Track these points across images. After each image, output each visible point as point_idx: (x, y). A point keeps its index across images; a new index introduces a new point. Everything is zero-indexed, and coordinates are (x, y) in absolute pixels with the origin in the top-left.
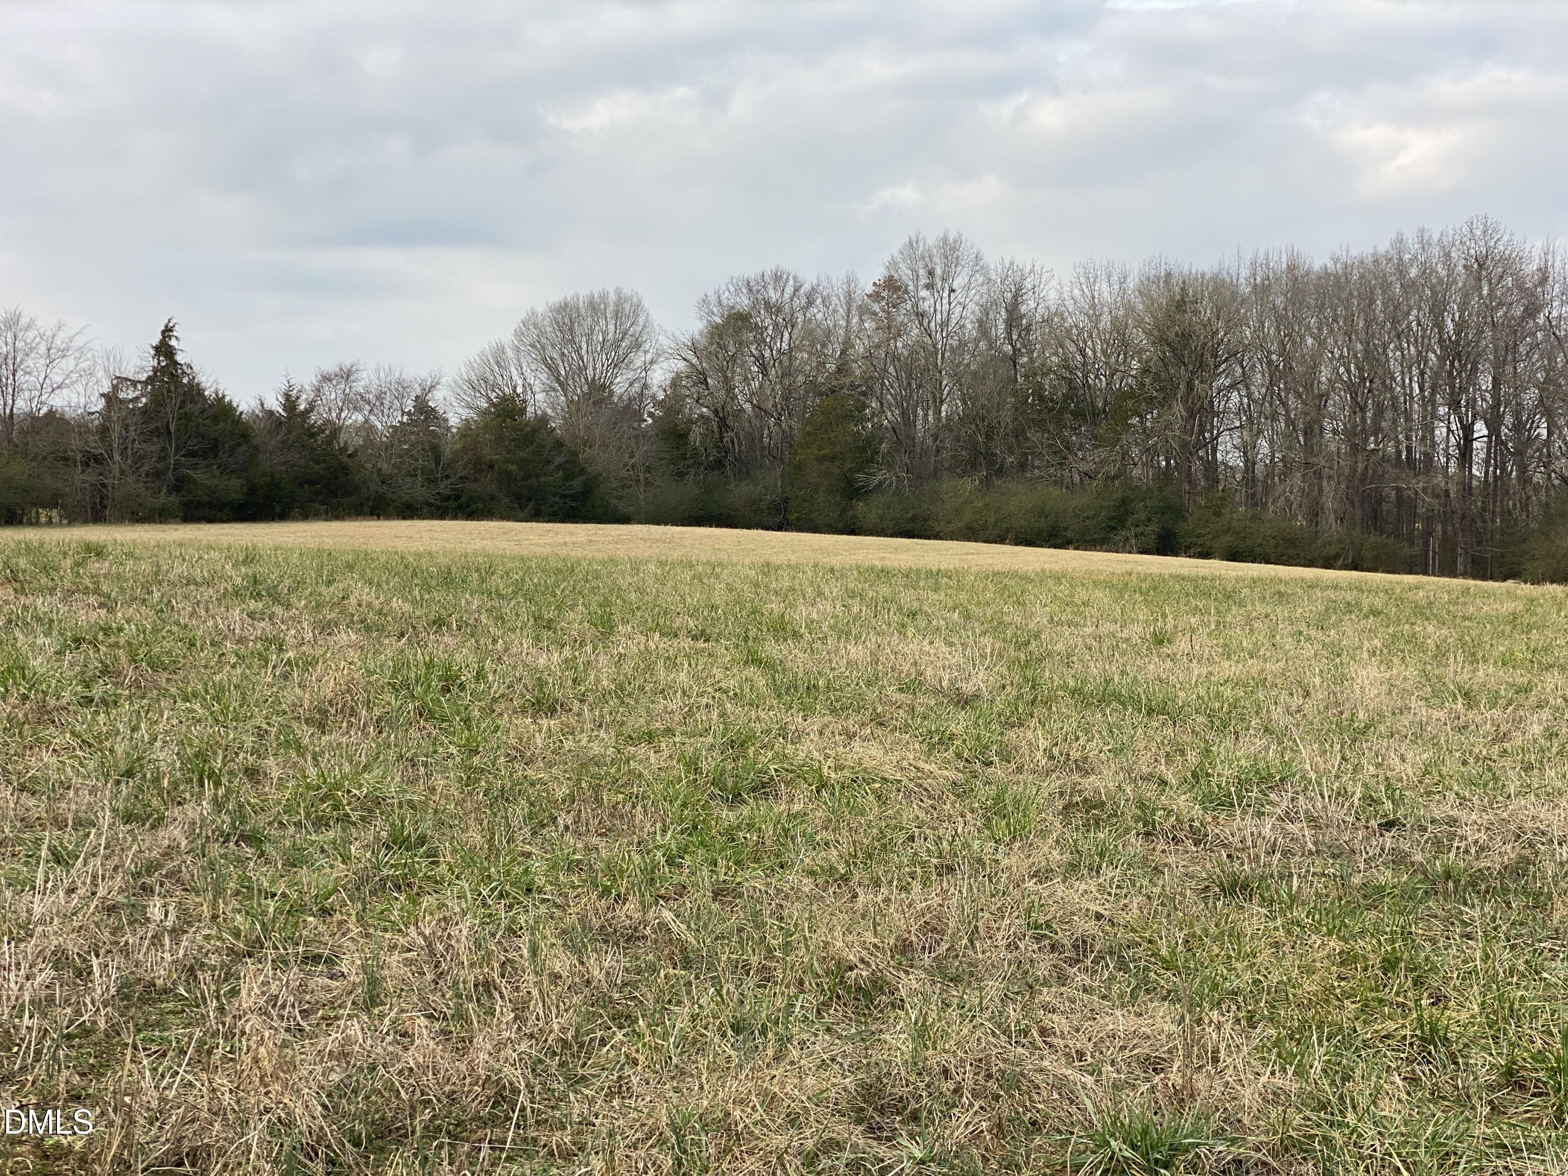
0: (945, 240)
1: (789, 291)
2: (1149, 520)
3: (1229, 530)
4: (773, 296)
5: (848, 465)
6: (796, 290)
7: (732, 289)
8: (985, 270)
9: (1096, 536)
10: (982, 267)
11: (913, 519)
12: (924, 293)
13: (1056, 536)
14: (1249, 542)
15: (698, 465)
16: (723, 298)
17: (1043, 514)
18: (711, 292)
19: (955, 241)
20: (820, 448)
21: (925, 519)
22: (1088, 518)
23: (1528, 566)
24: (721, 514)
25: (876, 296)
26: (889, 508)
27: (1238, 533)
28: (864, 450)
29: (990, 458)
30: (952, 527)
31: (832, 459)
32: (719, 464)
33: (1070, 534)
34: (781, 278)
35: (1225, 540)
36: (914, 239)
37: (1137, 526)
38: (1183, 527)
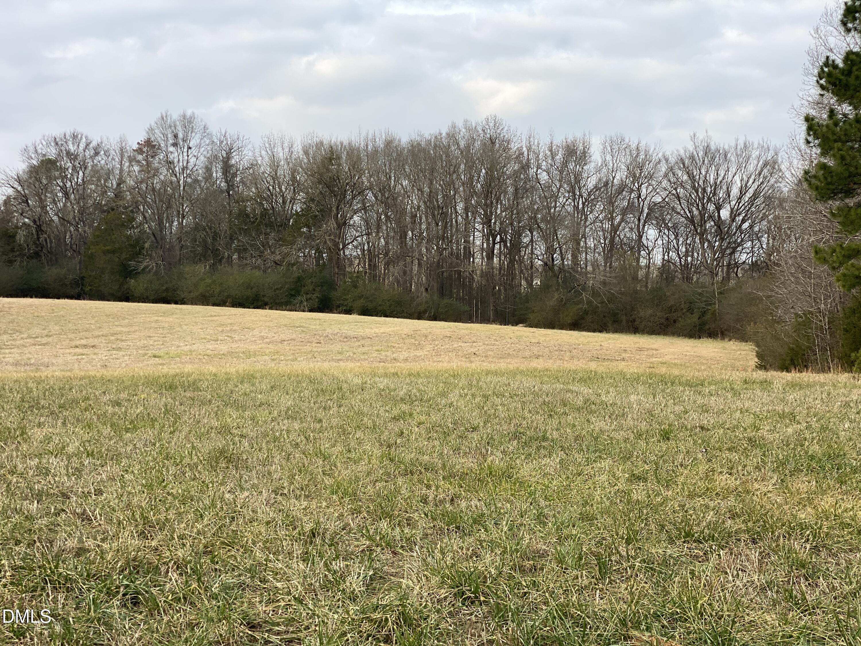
0: (184, 116)
1: (82, 146)
2: (314, 290)
3: (362, 296)
4: (72, 148)
5: (124, 256)
6: (88, 145)
7: (44, 143)
8: (210, 135)
9: (282, 300)
10: (208, 134)
11: (167, 290)
12: (171, 149)
13: (258, 301)
14: (375, 304)
15: (22, 255)
16: (38, 148)
17: (249, 287)
18: (30, 145)
19: (191, 117)
20: (105, 245)
21: (175, 291)
22: (277, 289)
23: (531, 316)
24: (39, 287)
25: (140, 151)
26: (151, 283)
27: (367, 298)
28: (133, 246)
29: (216, 253)
31: (113, 252)
32: (37, 255)
33: (266, 299)
34: (77, 136)
35: (361, 302)
36: (164, 115)
37: (307, 294)
38: (334, 294)
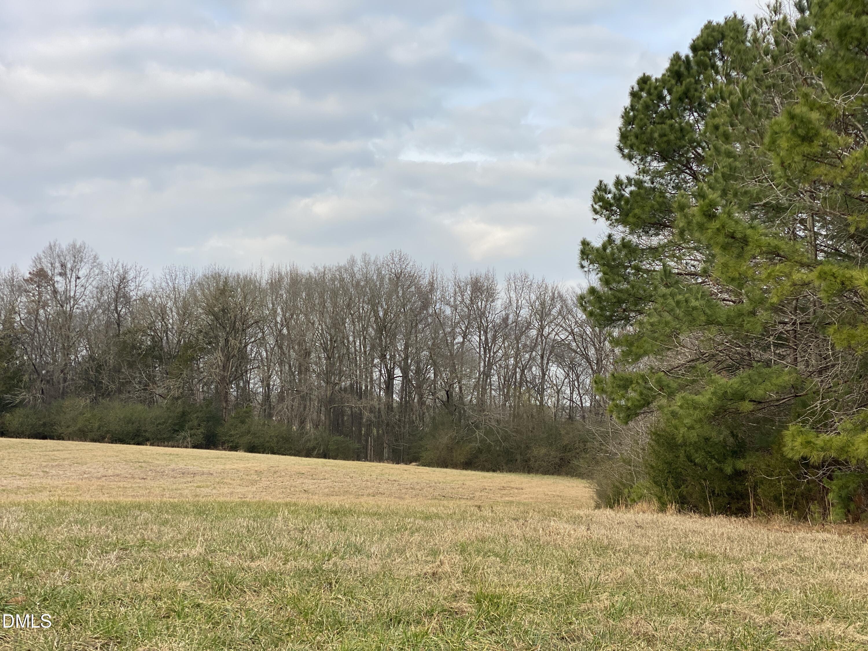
0: (74, 246)
2: (199, 425)
3: (249, 432)
8: (100, 265)
9: (165, 436)
10: (98, 264)
11: (44, 424)
12: (58, 278)
13: (139, 436)
14: (262, 440)
17: (130, 421)
19: (80, 247)
21: (52, 425)
22: (159, 424)
23: (424, 454)
25: (31, 281)
26: (28, 417)
27: (255, 434)
28: (13, 379)
29: (97, 385)
30: (70, 430)
33: (147, 435)
35: (247, 438)
36: (52, 244)
37: (192, 429)
38: (220, 430)
